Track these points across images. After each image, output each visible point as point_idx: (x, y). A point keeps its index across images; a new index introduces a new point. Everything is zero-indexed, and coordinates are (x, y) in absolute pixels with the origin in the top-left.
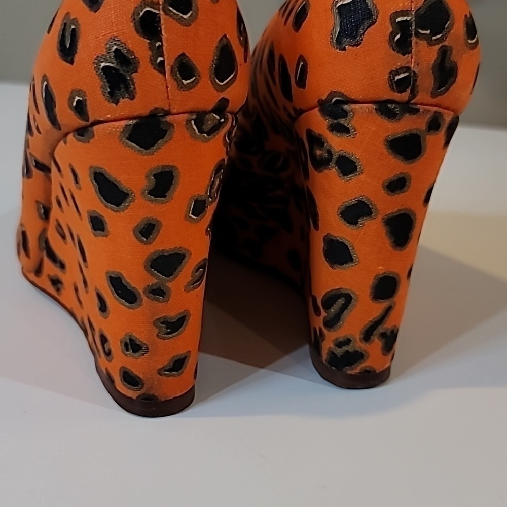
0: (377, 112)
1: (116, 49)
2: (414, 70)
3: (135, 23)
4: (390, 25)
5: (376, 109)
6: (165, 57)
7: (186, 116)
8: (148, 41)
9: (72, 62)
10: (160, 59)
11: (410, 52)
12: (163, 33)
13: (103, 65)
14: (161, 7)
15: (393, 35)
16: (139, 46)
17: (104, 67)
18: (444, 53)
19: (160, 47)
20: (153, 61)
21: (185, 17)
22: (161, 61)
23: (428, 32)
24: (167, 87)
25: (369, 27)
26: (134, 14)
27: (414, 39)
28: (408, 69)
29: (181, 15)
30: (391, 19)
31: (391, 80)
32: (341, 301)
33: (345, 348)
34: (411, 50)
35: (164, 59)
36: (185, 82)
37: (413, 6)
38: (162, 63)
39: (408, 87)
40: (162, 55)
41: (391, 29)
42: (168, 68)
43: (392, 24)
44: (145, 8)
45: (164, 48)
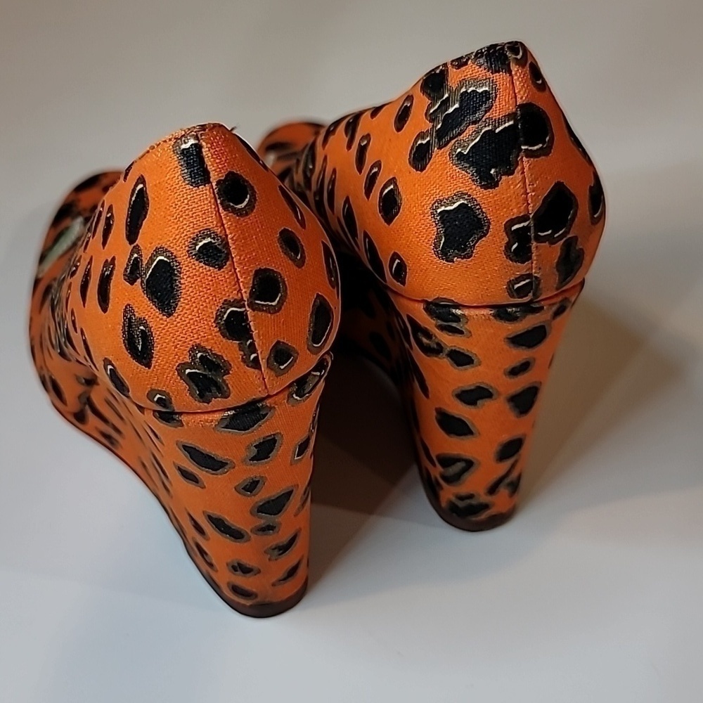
0: (496, 318)
1: (202, 355)
2: (536, 275)
3: (220, 328)
4: (504, 234)
5: (494, 316)
6: (259, 352)
7: (286, 393)
8: (238, 342)
9: (148, 365)
10: (253, 356)
11: (530, 258)
12: (253, 328)
13: (188, 371)
14: (246, 303)
15: (508, 246)
16: (229, 350)
17: (189, 373)
18: (569, 245)
19: (252, 344)
20: (245, 361)
21: (274, 304)
22: (255, 358)
23: (550, 232)
24: (264, 379)
25: (479, 239)
26: (216, 318)
27: (534, 244)
28: (529, 276)
29: (270, 304)
30: (505, 228)
31: (510, 289)
32: (460, 465)
33: (468, 501)
34: (531, 256)
35: (258, 354)
36: (282, 367)
37: (530, 209)
38: (256, 359)
39: (530, 292)
40: (255, 351)
41: (506, 239)
42: (263, 363)
43: (507, 233)
44: (228, 309)
45: (256, 343)
